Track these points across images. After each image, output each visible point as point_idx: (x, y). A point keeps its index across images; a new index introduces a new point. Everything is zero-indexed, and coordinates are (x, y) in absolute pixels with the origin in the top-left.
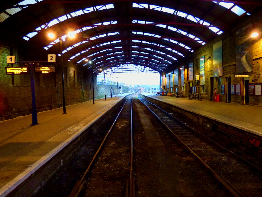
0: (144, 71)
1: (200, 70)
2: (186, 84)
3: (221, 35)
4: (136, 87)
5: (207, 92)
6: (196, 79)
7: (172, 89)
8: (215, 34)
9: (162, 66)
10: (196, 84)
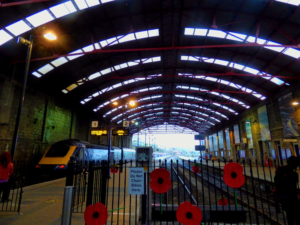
0: (183, 132)
1: (247, 133)
2: (233, 147)
3: (264, 100)
4: (171, 149)
5: (257, 157)
6: (243, 142)
7: (216, 152)
8: (258, 100)
9: (203, 127)
10: (244, 147)
